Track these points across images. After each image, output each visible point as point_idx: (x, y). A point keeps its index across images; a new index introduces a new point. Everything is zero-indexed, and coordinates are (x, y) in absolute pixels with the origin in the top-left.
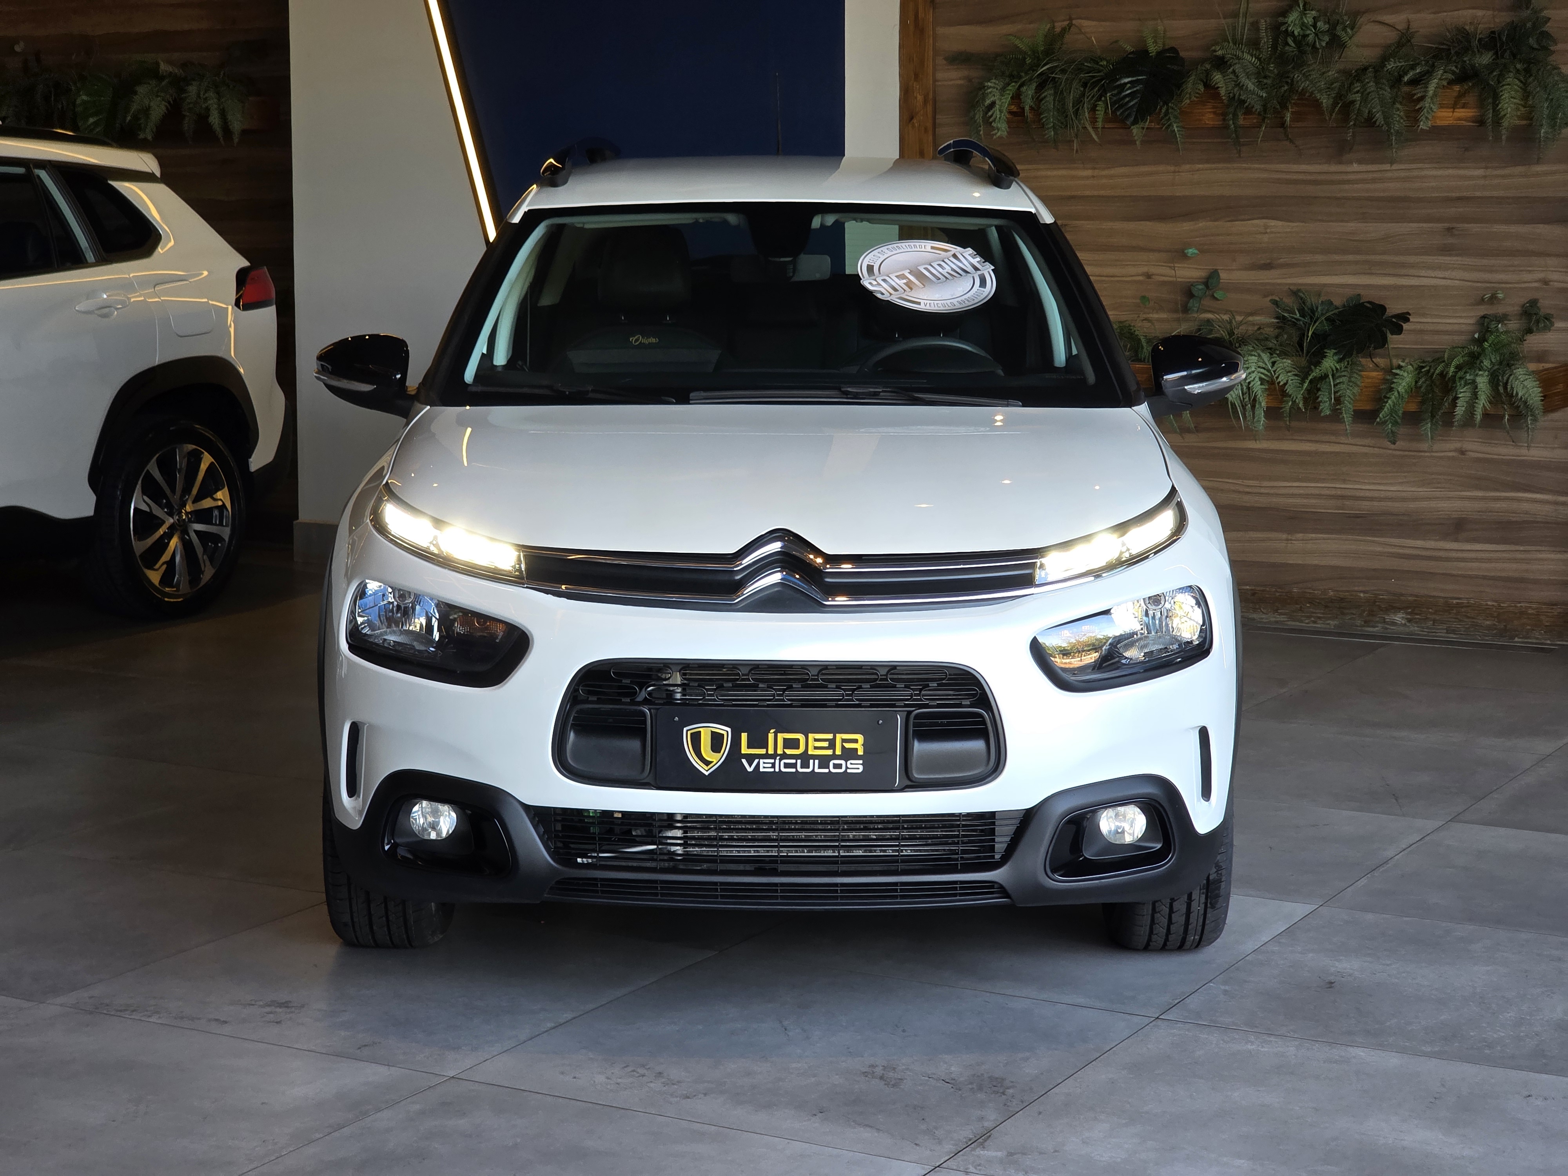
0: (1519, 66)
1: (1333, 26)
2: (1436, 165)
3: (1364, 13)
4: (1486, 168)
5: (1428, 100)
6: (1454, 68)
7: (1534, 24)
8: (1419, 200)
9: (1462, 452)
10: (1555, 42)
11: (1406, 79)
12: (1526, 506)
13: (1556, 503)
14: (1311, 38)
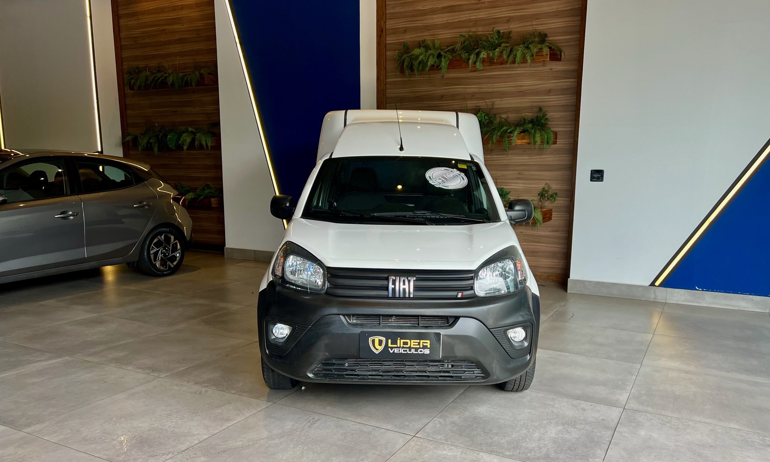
0: (539, 128)
1: (490, 118)
2: (517, 156)
3: (498, 114)
4: (530, 156)
5: (514, 137)
6: (521, 128)
7: (543, 117)
8: (511, 165)
9: (522, 233)
10: (549, 121)
11: (508, 131)
12: (538, 247)
13: (546, 246)
14: (483, 121)
